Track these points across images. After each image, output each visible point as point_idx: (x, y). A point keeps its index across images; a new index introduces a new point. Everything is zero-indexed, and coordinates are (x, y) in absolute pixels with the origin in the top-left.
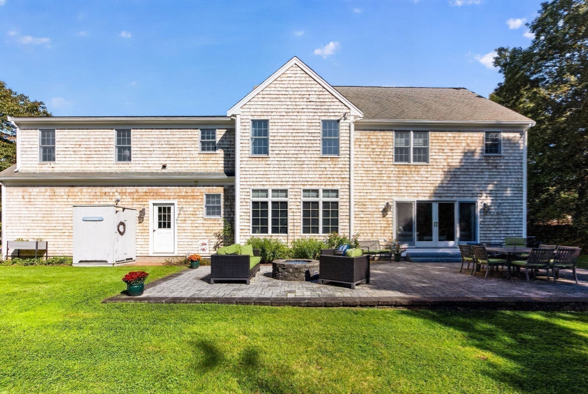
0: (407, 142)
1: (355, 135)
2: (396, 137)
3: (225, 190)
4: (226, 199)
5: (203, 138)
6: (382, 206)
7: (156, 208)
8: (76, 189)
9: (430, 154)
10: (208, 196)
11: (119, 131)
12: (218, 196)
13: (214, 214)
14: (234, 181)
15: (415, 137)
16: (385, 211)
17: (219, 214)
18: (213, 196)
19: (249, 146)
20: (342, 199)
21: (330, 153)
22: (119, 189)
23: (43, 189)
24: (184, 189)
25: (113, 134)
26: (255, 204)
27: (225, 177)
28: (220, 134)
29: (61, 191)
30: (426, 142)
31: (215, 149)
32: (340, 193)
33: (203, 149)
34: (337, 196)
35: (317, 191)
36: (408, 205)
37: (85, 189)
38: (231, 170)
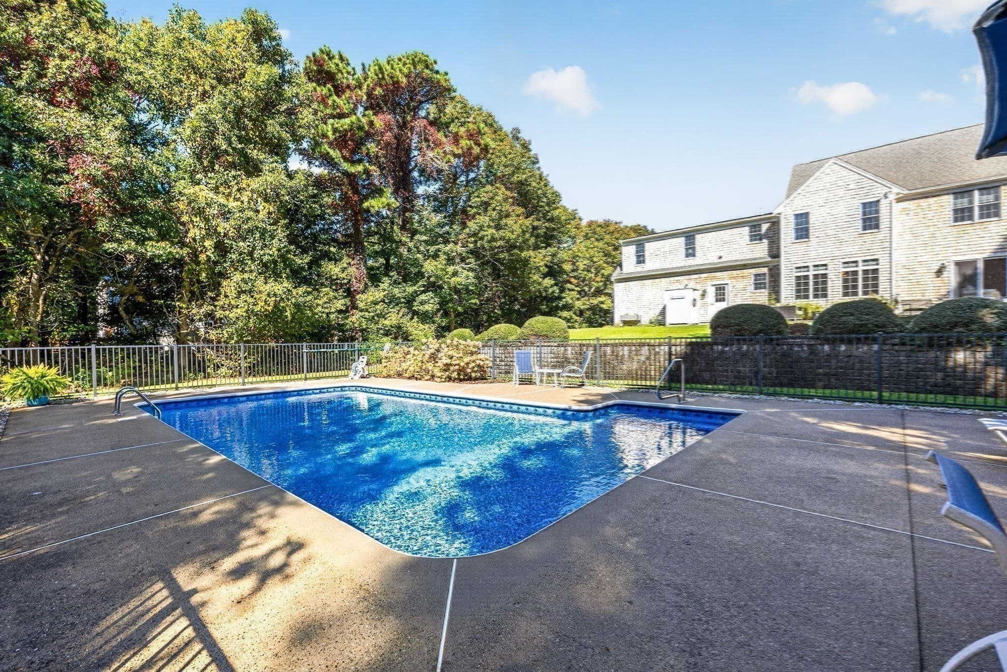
0: (971, 202)
1: (898, 207)
2: (955, 199)
3: (770, 270)
4: (771, 276)
5: (751, 232)
6: (936, 267)
7: (714, 289)
8: (657, 280)
9: (1003, 208)
10: (756, 275)
11: (686, 237)
12: (764, 274)
13: (760, 288)
14: (779, 262)
15: (981, 194)
16: (939, 272)
17: (765, 288)
18: (759, 275)
19: (793, 234)
20: (883, 267)
21: (870, 229)
22: (687, 277)
23: (636, 282)
24: (735, 273)
25: (682, 240)
26: (798, 278)
27: (769, 259)
28: (765, 227)
29: (648, 282)
30: (997, 198)
31: (761, 239)
32: (880, 261)
33: (751, 240)
34: (877, 264)
35: (856, 262)
36: (973, 262)
37: (663, 279)
38: (775, 254)
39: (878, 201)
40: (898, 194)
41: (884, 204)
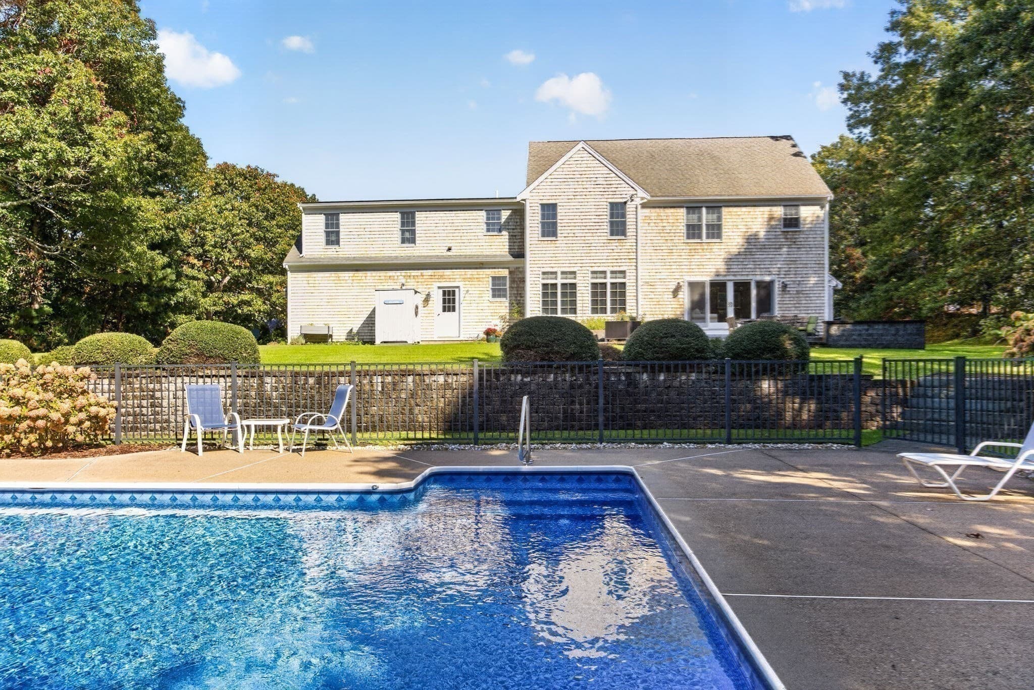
0: (700, 219)
1: (643, 213)
2: (688, 213)
3: (510, 273)
4: (513, 281)
5: (488, 219)
6: (673, 286)
7: (441, 291)
8: (360, 274)
9: (724, 230)
10: (494, 278)
11: (402, 214)
12: (505, 277)
13: (499, 296)
14: (523, 263)
15: (708, 213)
16: (676, 292)
17: (505, 296)
18: (499, 278)
19: (538, 229)
20: (629, 281)
21: (617, 235)
22: (403, 273)
23: (327, 274)
24: (469, 272)
25: (397, 216)
27: (511, 258)
28: (505, 214)
29: (346, 276)
30: (719, 219)
31: (500, 231)
32: (628, 274)
33: (488, 230)
34: (624, 277)
35: (604, 272)
36: (702, 284)
37: (369, 273)
38: (518, 252)
39: (625, 203)
40: (642, 198)
41: (630, 207)
